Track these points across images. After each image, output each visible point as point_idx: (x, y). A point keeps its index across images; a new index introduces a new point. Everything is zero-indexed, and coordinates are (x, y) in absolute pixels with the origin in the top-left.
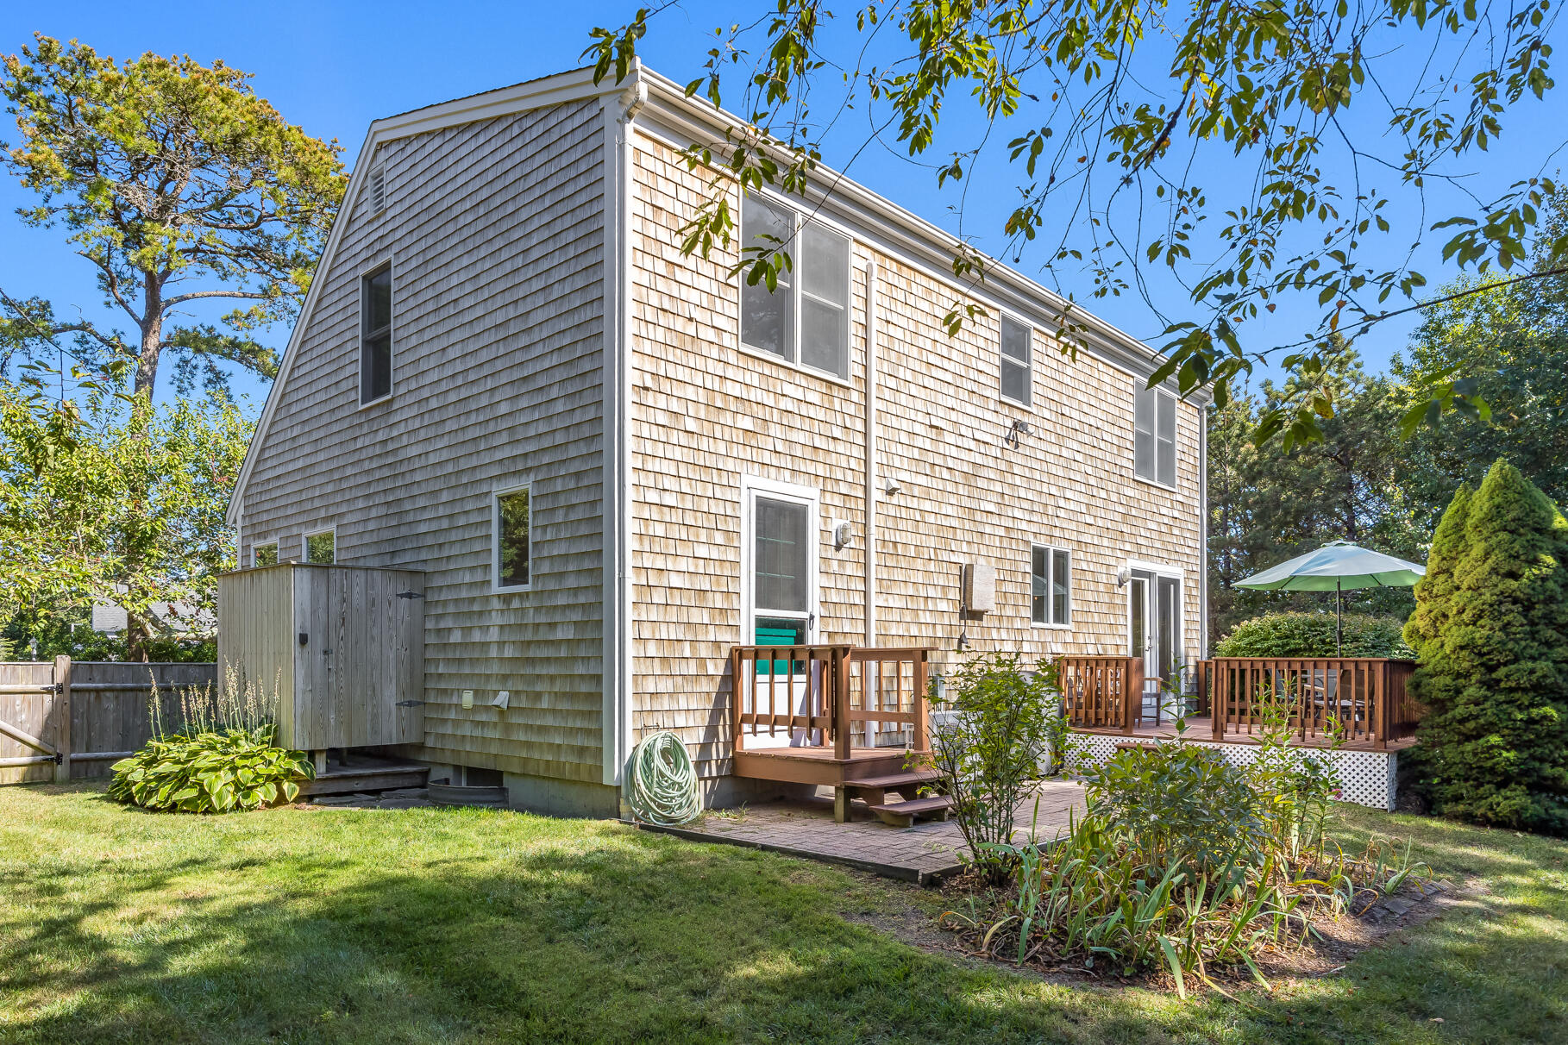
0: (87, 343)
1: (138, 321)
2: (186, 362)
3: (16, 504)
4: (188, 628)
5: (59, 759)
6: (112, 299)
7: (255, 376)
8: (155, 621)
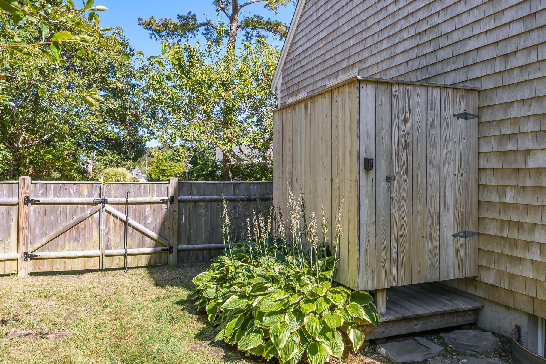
0: (209, 30)
1: (229, 17)
2: (248, 33)
3: (172, 95)
4: (248, 159)
5: (171, 250)
6: (219, 8)
7: (277, 37)
8: (234, 156)
